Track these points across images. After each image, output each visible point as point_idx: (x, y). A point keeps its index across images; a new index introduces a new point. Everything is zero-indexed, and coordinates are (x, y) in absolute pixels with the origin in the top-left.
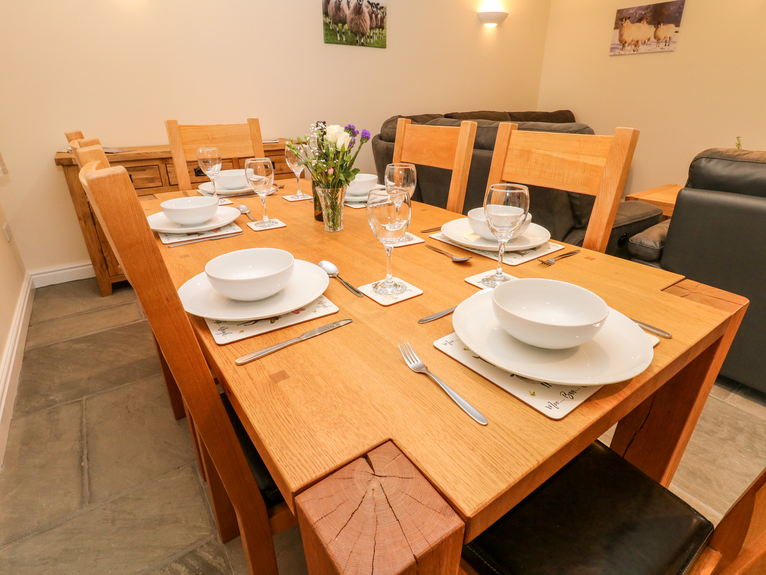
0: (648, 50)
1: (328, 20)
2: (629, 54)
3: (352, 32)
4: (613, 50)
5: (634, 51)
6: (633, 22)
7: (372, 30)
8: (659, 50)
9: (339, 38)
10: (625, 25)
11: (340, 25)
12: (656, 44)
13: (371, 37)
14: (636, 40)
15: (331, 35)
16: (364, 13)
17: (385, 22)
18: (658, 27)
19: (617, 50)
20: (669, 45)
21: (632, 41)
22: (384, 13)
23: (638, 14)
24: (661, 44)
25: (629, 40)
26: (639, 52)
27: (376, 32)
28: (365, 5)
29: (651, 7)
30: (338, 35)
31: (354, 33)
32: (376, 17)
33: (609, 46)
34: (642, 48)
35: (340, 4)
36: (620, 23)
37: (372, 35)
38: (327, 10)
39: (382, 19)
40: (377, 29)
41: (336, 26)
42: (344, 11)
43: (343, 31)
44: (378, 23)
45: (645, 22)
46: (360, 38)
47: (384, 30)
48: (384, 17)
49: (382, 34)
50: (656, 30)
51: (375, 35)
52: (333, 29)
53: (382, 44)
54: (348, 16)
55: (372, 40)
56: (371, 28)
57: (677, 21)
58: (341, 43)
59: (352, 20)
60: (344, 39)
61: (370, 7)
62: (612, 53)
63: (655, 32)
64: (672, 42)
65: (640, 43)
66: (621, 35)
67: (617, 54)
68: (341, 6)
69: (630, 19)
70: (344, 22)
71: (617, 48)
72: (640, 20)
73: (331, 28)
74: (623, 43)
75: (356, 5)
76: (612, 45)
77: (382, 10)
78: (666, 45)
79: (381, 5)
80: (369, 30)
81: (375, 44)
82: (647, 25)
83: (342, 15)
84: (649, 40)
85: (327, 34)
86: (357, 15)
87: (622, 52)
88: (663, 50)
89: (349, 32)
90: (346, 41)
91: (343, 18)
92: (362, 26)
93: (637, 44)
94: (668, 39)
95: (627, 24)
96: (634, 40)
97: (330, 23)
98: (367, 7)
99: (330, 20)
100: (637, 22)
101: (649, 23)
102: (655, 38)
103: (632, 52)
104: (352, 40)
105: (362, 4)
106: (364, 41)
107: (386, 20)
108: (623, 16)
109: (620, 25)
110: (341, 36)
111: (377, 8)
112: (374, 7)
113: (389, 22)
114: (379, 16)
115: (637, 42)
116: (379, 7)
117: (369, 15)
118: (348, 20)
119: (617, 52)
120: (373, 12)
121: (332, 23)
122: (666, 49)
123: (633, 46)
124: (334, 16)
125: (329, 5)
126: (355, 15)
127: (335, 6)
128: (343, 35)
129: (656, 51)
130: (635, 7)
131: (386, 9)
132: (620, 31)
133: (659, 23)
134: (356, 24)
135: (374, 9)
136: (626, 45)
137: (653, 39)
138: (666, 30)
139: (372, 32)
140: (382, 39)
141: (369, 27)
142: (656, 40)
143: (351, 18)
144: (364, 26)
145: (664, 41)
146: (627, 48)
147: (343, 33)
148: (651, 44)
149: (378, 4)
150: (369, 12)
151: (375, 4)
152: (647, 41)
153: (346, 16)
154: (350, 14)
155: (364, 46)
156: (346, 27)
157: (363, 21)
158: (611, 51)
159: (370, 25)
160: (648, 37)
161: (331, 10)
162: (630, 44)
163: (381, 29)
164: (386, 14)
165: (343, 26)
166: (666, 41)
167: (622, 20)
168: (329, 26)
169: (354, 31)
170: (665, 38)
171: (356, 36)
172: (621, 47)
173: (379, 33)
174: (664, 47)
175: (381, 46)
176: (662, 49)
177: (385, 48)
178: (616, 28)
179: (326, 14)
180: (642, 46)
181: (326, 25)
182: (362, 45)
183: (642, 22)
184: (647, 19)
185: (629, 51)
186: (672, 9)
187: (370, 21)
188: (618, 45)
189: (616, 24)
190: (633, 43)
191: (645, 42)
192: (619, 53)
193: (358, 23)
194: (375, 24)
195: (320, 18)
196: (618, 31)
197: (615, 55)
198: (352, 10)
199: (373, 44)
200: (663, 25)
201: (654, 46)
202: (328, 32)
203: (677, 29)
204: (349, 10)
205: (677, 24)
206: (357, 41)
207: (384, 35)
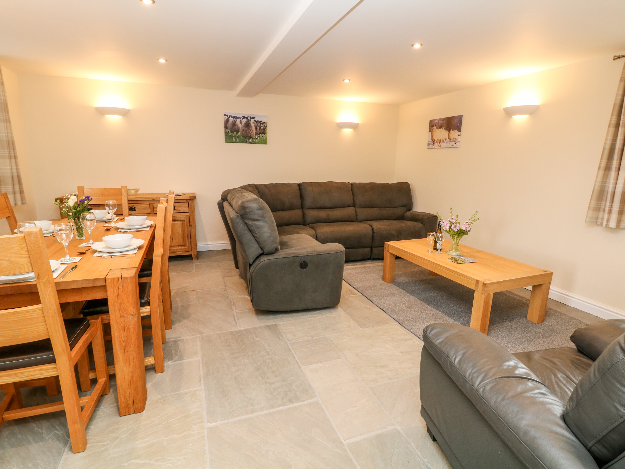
0: (446, 146)
1: (227, 131)
2: (437, 148)
3: (243, 136)
4: (429, 145)
5: (439, 146)
6: (437, 128)
7: (257, 135)
8: (451, 146)
9: (234, 140)
10: (434, 129)
11: (235, 133)
12: (449, 142)
13: (256, 139)
14: (440, 139)
15: (229, 138)
16: (252, 126)
17: (266, 130)
18: (450, 132)
19: (431, 145)
20: (456, 144)
21: (437, 140)
22: (266, 126)
23: (439, 123)
24: (452, 142)
25: (436, 139)
26: (441, 147)
27: (260, 136)
28: (252, 122)
29: (446, 119)
30: (234, 138)
31: (244, 137)
32: (260, 128)
33: (427, 143)
34: (443, 145)
35: (235, 122)
36: (432, 128)
37: (257, 137)
38: (227, 126)
39: (264, 129)
40: (261, 134)
41: (232, 133)
42: (238, 126)
43: (237, 136)
44: (261, 131)
45: (443, 129)
46: (249, 139)
47: (266, 135)
48: (265, 128)
49: (264, 137)
50: (449, 134)
51: (259, 138)
52: (230, 135)
53: (264, 142)
54: (240, 128)
55: (257, 140)
56: (256, 134)
57: (459, 128)
58: (236, 142)
59: (243, 130)
60: (238, 140)
61: (256, 123)
62: (428, 147)
63: (449, 135)
64: (457, 141)
65: (441, 141)
66: (432, 136)
67: (431, 148)
68: (236, 123)
69: (436, 126)
70: (238, 131)
71: (431, 144)
72: (441, 127)
73: (229, 135)
74: (433, 141)
75: (246, 122)
76: (428, 142)
77: (264, 124)
78: (454, 144)
79: (263, 122)
80: (255, 135)
81: (259, 142)
82: (444, 130)
83: (236, 128)
84: (446, 139)
85: (226, 138)
86: (247, 127)
87: (433, 147)
88: (453, 147)
89: (241, 137)
90: (239, 141)
91: (237, 130)
92: (250, 133)
93: (440, 142)
94: (455, 140)
95: (435, 129)
96: (438, 139)
97: (228, 132)
98: (254, 123)
99: (228, 131)
100: (439, 128)
101: (445, 129)
102: (449, 139)
103: (438, 147)
104: (243, 140)
105: (250, 122)
106: (251, 141)
107: (267, 129)
108: (432, 124)
109: (431, 129)
110: (235, 139)
111: (260, 124)
112: (258, 123)
113: (269, 131)
114: (262, 127)
115: (440, 140)
116: (262, 123)
117: (255, 127)
118: (241, 130)
119: (431, 146)
120: (258, 125)
121: (230, 132)
122: (455, 146)
123: (438, 143)
124: (231, 129)
125: (228, 123)
126: (245, 128)
127: (232, 123)
128: (237, 138)
129: (450, 147)
130: (438, 119)
131: (267, 123)
132: (432, 133)
133: (450, 130)
134: (246, 132)
135: (258, 124)
136: (435, 142)
137: (448, 139)
138: (454, 134)
139: (257, 136)
140: (264, 139)
141: (255, 133)
142: (449, 140)
143: (242, 129)
144: (251, 133)
145: (453, 141)
146: (436, 144)
147: (237, 137)
148: (447, 143)
149: (261, 121)
150: (254, 126)
151: (259, 121)
152: (445, 140)
153: (239, 128)
154: (242, 127)
155: (252, 143)
156: (239, 134)
157: (250, 131)
158: (428, 146)
159: (256, 133)
160: (445, 138)
161: (229, 125)
162: (437, 141)
163: (263, 134)
164: (267, 126)
165: (237, 134)
166: (454, 141)
167: (432, 126)
168: (228, 134)
169: (244, 136)
170: (453, 138)
171: (246, 138)
172: (433, 143)
173: (262, 137)
174: (453, 145)
175: (263, 143)
176: (452, 145)
177: (267, 144)
178: (429, 131)
179: (226, 127)
180: (443, 143)
181: (226, 133)
182: (250, 143)
183: (442, 128)
184: (444, 126)
185: (437, 146)
186: (456, 120)
187: (256, 130)
188: (431, 142)
189: (430, 129)
190: (438, 141)
191: (444, 141)
192: (432, 147)
193: (248, 132)
194: (259, 131)
195: (223, 130)
196: (430, 133)
197: (430, 148)
198: (243, 125)
199: (258, 142)
200: (452, 131)
201: (448, 144)
202: (227, 137)
203: (459, 133)
204: (241, 125)
205: (459, 130)
206: (247, 141)
207: (266, 138)
